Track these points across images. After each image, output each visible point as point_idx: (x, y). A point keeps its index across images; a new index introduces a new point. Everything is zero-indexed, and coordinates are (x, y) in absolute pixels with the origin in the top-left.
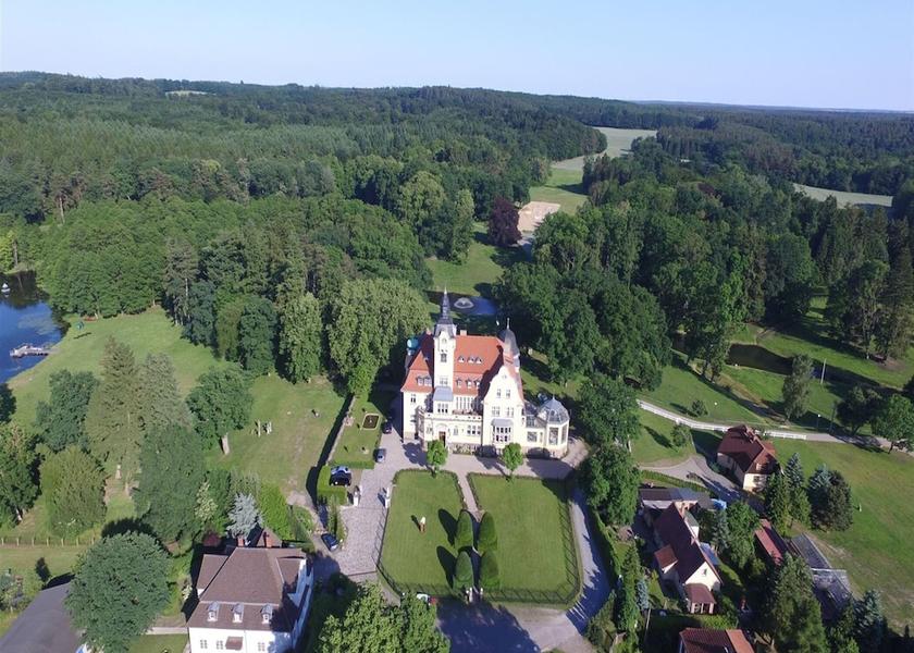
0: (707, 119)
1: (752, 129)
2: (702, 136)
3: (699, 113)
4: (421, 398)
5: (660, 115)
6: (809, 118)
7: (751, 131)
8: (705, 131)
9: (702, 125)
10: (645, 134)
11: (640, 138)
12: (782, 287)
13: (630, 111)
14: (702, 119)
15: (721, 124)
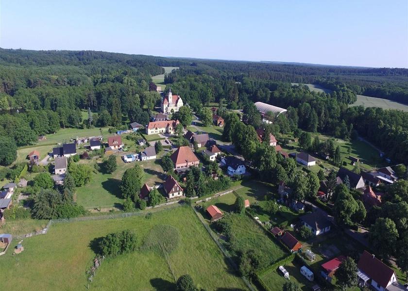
0: (194, 63)
1: (207, 66)
2: (194, 68)
3: (190, 61)
4: (167, 105)
5: (178, 62)
6: (223, 63)
7: (207, 67)
8: (194, 67)
9: (192, 65)
10: (176, 68)
11: (174, 70)
12: (218, 94)
13: (168, 61)
14: (192, 63)
15: (198, 64)
